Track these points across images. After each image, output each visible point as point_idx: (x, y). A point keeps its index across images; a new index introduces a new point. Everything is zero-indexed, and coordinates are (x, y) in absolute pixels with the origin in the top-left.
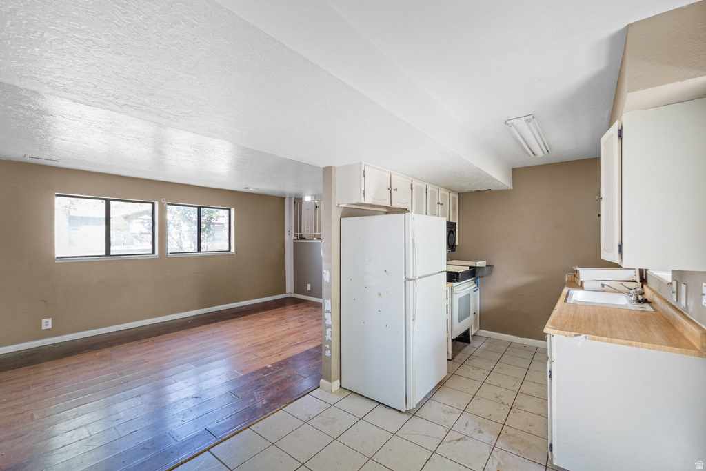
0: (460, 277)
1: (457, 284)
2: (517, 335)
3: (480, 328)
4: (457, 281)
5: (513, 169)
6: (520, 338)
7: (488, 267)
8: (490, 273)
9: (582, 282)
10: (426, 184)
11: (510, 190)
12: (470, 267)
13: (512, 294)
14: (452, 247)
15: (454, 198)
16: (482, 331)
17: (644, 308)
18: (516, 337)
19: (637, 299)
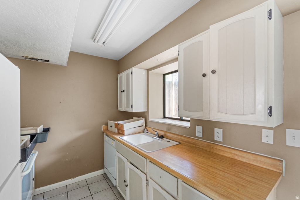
0: (27, 153)
3: (36, 188)
6: (73, 180)
12: (33, 136)
17: (169, 142)
18: (71, 179)
19: (158, 136)
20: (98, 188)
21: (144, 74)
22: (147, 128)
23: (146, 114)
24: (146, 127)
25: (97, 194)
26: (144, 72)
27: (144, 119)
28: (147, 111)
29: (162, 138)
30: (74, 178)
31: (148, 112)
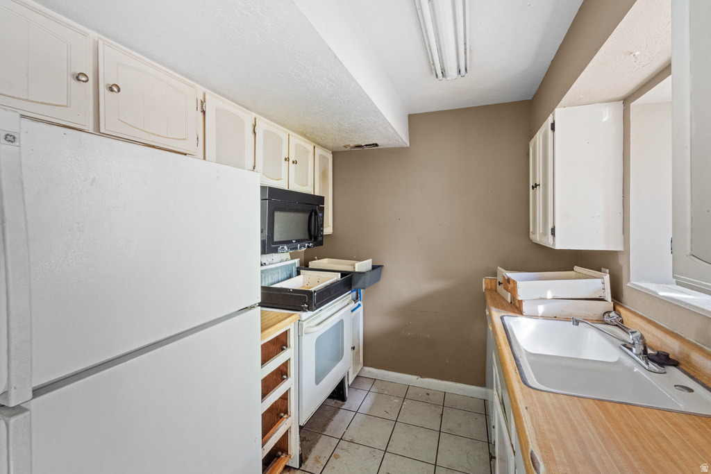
0: (315, 300)
1: (310, 313)
2: (417, 375)
3: (364, 366)
4: (309, 309)
5: (410, 117)
6: (420, 379)
7: (375, 271)
8: (378, 279)
9: (520, 302)
10: (254, 115)
11: (406, 148)
12: (344, 274)
13: (409, 310)
14: (316, 239)
15: (323, 158)
16: (367, 369)
17: (691, 390)
18: (415, 377)
19: (645, 352)
20: (460, 425)
21: (604, 120)
22: (621, 310)
23: (622, 261)
24: (618, 308)
25: (452, 438)
26: (608, 115)
27: (607, 278)
28: (622, 250)
29: (661, 364)
30: (421, 377)
31: (627, 252)
